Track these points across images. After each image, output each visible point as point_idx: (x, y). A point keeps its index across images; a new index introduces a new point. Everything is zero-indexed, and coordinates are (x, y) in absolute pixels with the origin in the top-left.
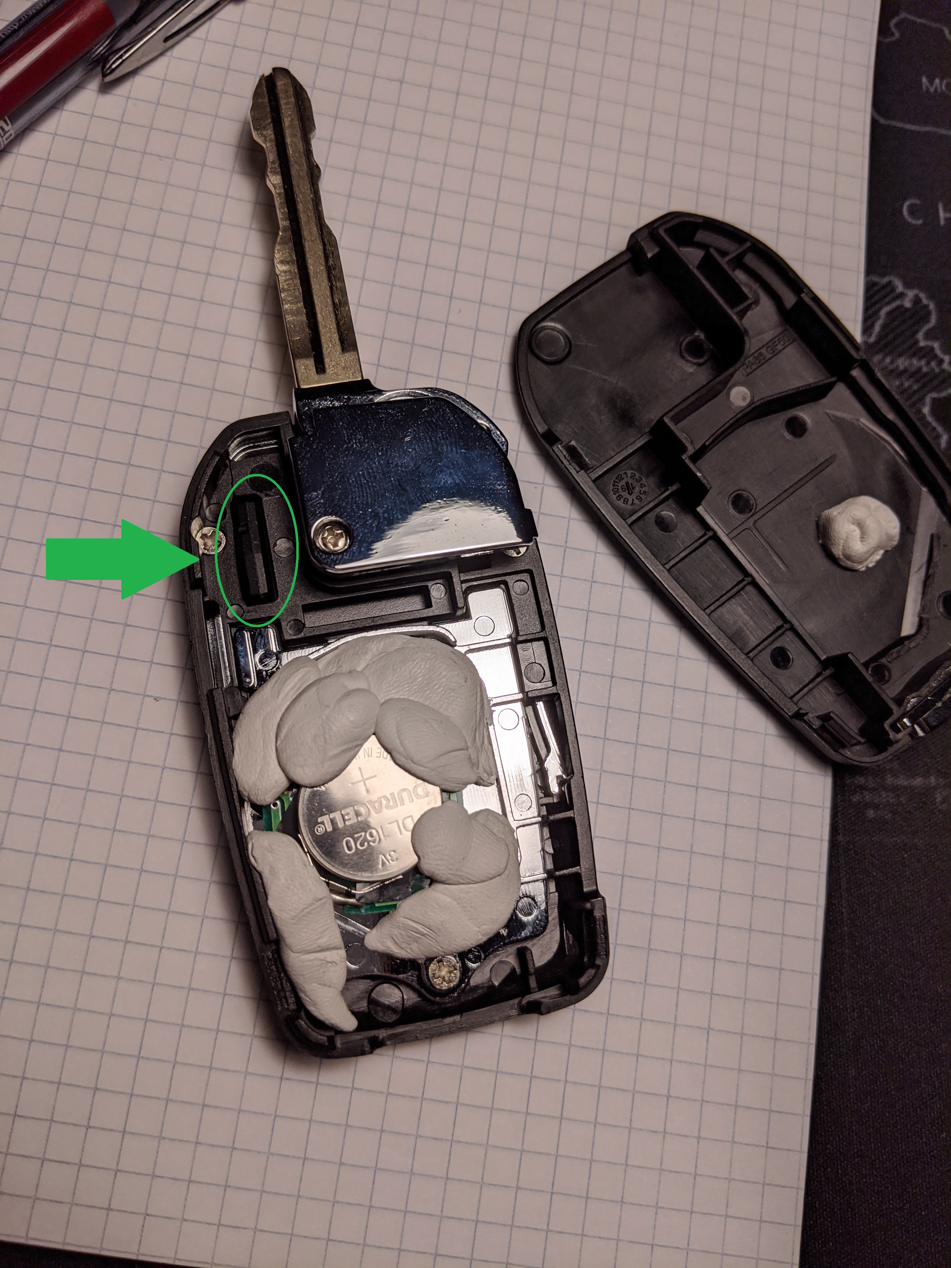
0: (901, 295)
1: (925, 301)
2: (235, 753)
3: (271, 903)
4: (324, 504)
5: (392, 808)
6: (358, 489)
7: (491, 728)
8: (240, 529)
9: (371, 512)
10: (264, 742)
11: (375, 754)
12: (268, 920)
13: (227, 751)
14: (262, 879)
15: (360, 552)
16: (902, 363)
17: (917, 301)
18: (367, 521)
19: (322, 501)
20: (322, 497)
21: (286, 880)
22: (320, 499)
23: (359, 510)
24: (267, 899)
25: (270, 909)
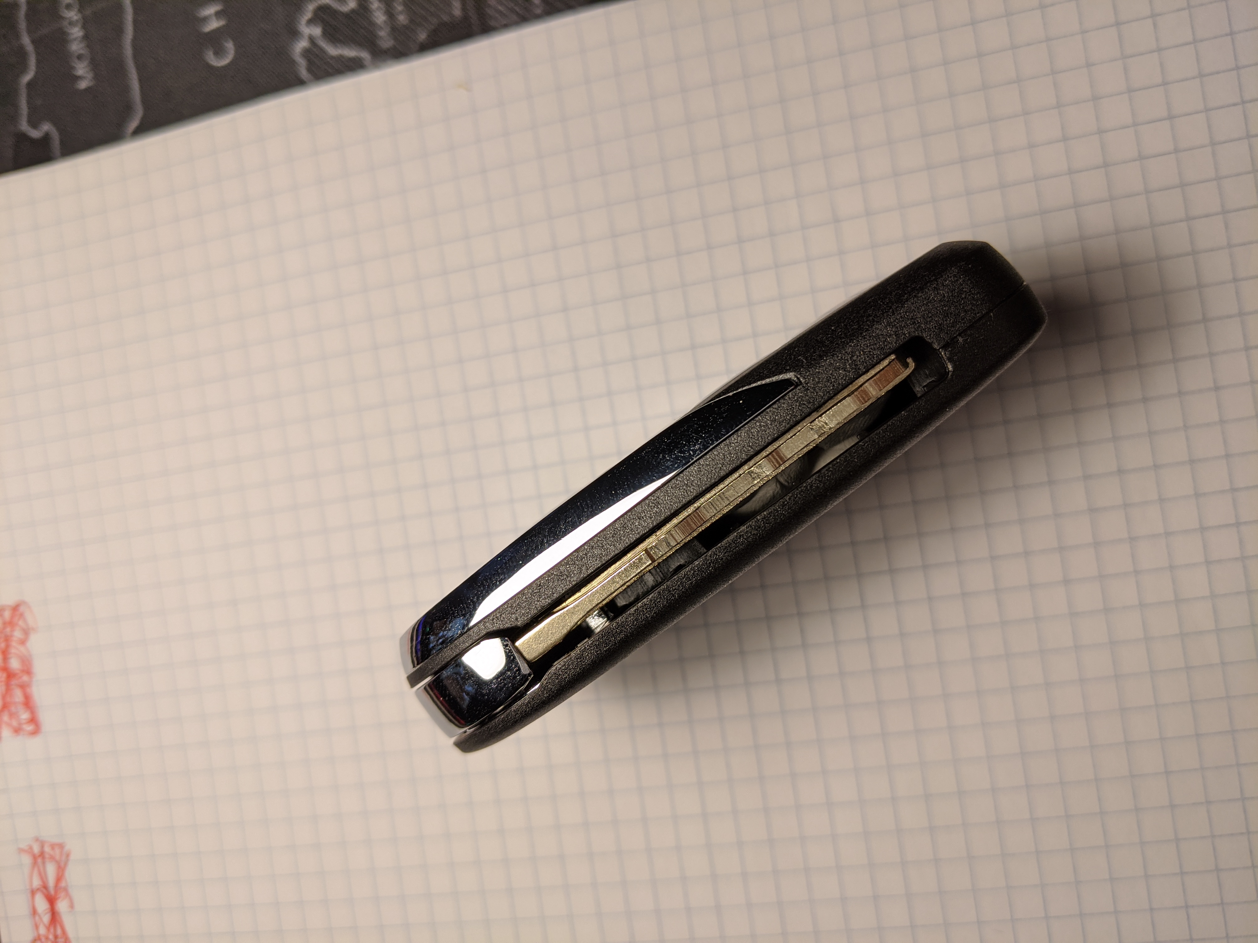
0: (311, 39)
1: (308, 15)
16: (380, 17)
17: (310, 22)
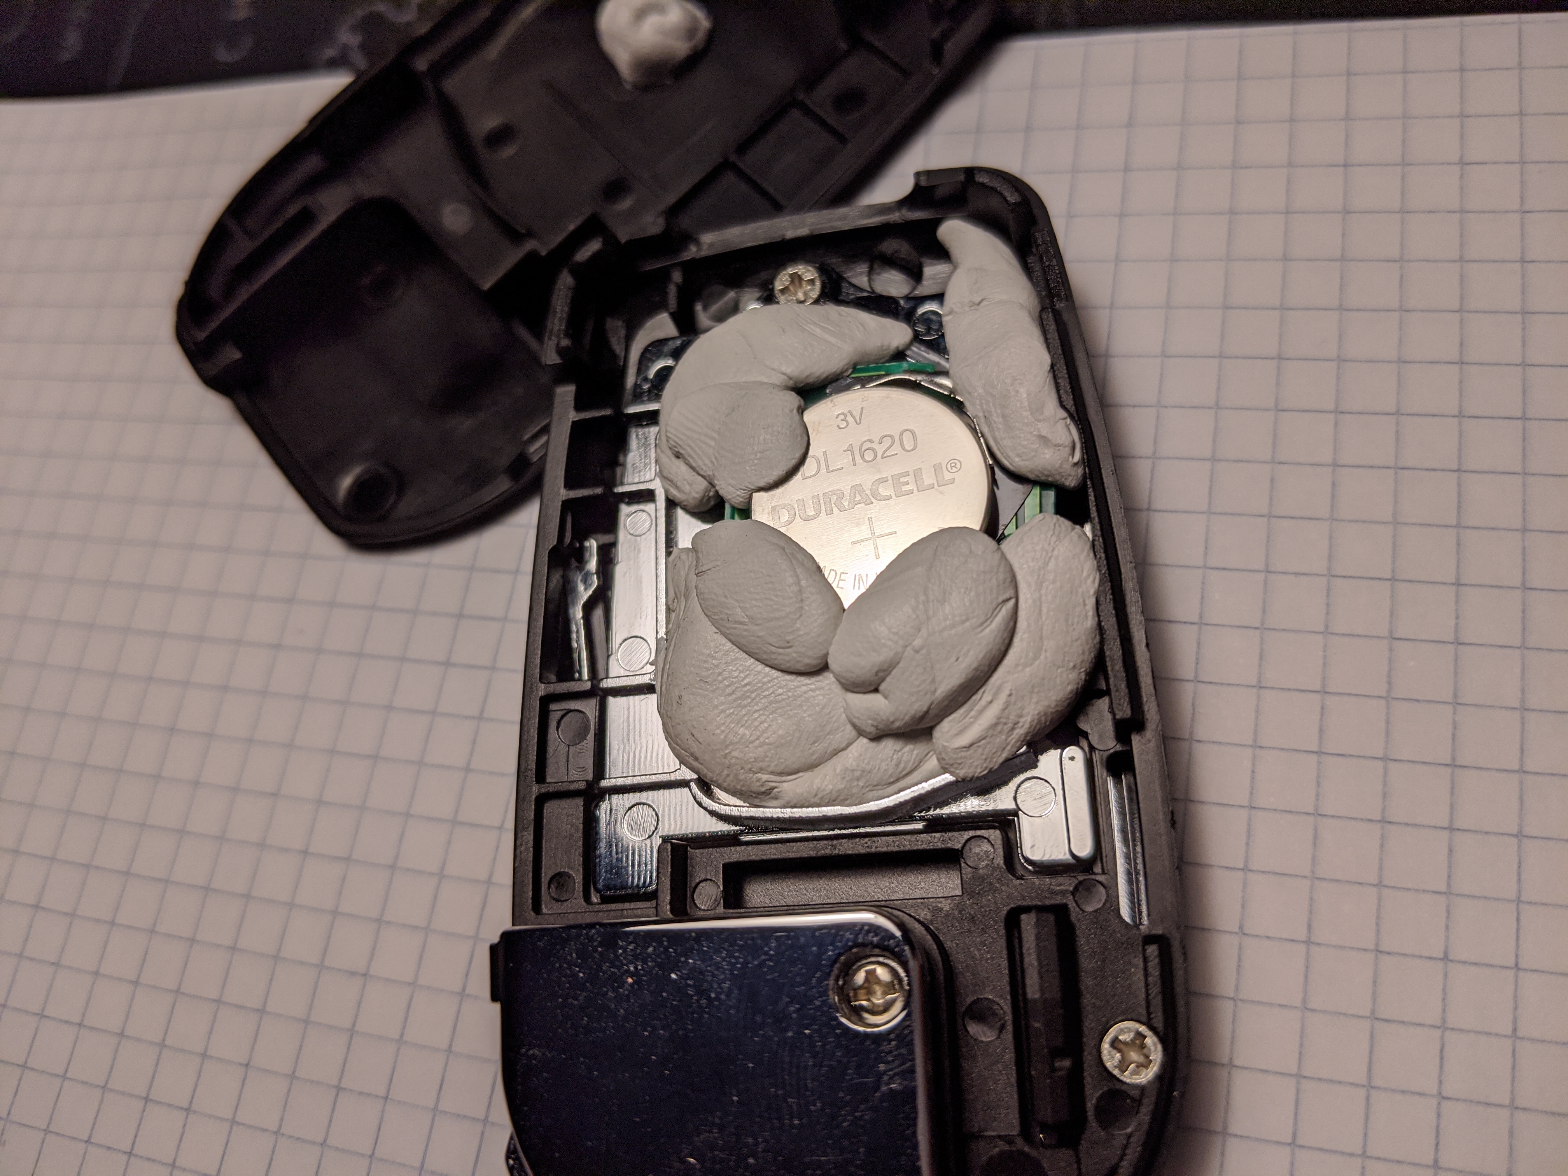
2: (1093, 600)
3: (1046, 359)
4: (879, 1060)
5: (834, 493)
6: (806, 1086)
7: (662, 633)
8: (1067, 1063)
9: (786, 1030)
10: (1040, 611)
11: (849, 579)
12: (1054, 336)
13: (1108, 608)
14: (1060, 397)
15: (821, 945)
18: (797, 1011)
19: (882, 1067)
20: (881, 1075)
21: (1017, 392)
22: (885, 1072)
23: (809, 1037)
24: (1052, 366)
25: (1049, 352)
